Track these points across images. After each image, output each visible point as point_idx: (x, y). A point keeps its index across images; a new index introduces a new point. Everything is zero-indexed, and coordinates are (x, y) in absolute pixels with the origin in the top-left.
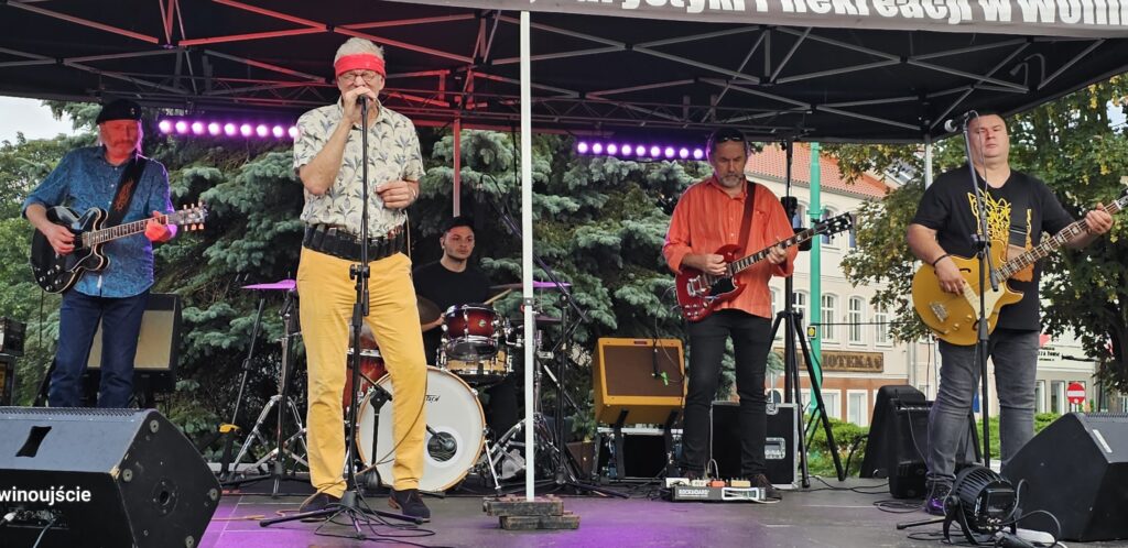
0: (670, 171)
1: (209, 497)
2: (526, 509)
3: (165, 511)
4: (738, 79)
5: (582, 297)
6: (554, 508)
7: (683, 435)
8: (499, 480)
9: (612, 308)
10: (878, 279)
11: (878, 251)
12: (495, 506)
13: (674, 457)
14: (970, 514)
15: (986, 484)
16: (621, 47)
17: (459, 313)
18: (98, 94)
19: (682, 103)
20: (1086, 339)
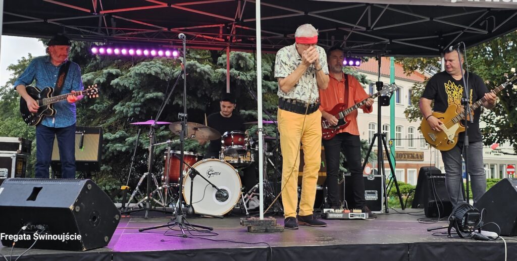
1: (115, 218)
2: (260, 223)
3: (95, 225)
4: (356, 28)
6: (272, 222)
8: (248, 210)
10: (421, 119)
12: (246, 222)
14: (460, 224)
15: (467, 210)
17: (229, 135)
19: (331, 39)
20: (515, 146)
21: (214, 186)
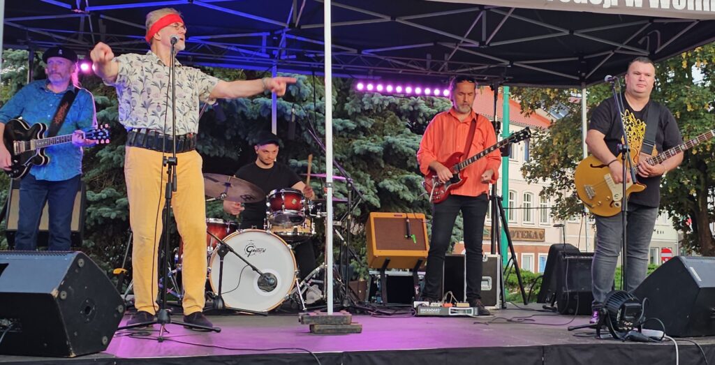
0: (415, 104)
1: (118, 311)
2: (327, 321)
3: (88, 320)
4: (464, 42)
5: (357, 186)
6: (345, 319)
7: (426, 276)
8: (305, 304)
9: (376, 194)
10: (544, 180)
11: (546, 161)
12: (306, 318)
13: (419, 290)
14: (614, 320)
15: (624, 300)
16: (388, 19)
17: (278, 195)
18: (26, 43)
19: (426, 58)
20: (676, 219)
21: (254, 269)
